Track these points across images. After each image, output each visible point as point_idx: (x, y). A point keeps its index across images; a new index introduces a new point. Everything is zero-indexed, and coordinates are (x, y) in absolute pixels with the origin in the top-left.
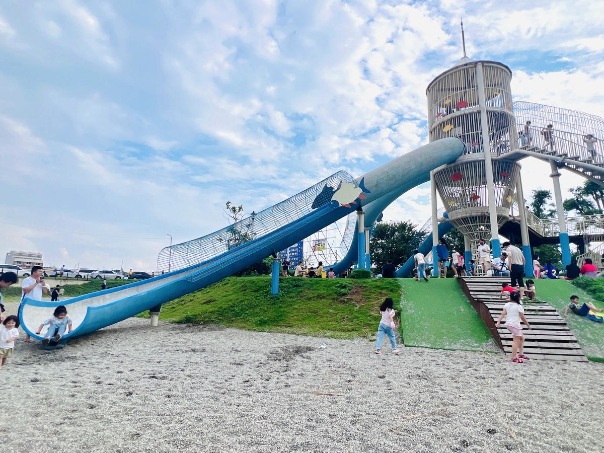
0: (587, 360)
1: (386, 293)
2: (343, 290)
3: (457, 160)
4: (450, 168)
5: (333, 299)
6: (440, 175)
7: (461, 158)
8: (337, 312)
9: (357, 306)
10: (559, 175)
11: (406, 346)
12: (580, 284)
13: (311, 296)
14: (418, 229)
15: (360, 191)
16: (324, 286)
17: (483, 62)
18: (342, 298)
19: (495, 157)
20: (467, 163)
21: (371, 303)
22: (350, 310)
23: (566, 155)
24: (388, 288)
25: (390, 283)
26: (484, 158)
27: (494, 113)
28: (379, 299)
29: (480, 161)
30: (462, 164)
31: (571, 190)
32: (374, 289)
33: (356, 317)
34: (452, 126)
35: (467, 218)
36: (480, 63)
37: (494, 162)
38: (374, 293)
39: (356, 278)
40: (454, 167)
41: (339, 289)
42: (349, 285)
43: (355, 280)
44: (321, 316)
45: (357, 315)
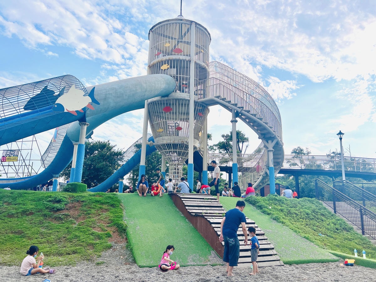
0: (283, 264)
1: (106, 208)
2: (57, 205)
3: (170, 95)
4: (163, 100)
5: (45, 215)
6: (154, 105)
7: (173, 94)
8: (51, 231)
9: (75, 224)
10: (236, 121)
11: (140, 267)
12: (251, 201)
13: (14, 212)
14: (116, 149)
15: (89, 100)
16: (31, 200)
17: (196, 23)
18: (56, 215)
19: (196, 100)
20: (176, 100)
21: (92, 219)
22: (67, 228)
23: (243, 108)
24: (109, 203)
25: (110, 197)
26: (189, 98)
27: (199, 65)
28: (100, 215)
29: (186, 100)
30: (173, 99)
31: (223, 136)
32: (94, 204)
33: (76, 236)
34: (169, 66)
35: (171, 144)
36: (194, 23)
37: (196, 103)
38: (94, 208)
39: (71, 192)
40: (166, 100)
41: (51, 204)
42: (64, 199)
43: (70, 193)
44: (29, 237)
45: (77, 234)
